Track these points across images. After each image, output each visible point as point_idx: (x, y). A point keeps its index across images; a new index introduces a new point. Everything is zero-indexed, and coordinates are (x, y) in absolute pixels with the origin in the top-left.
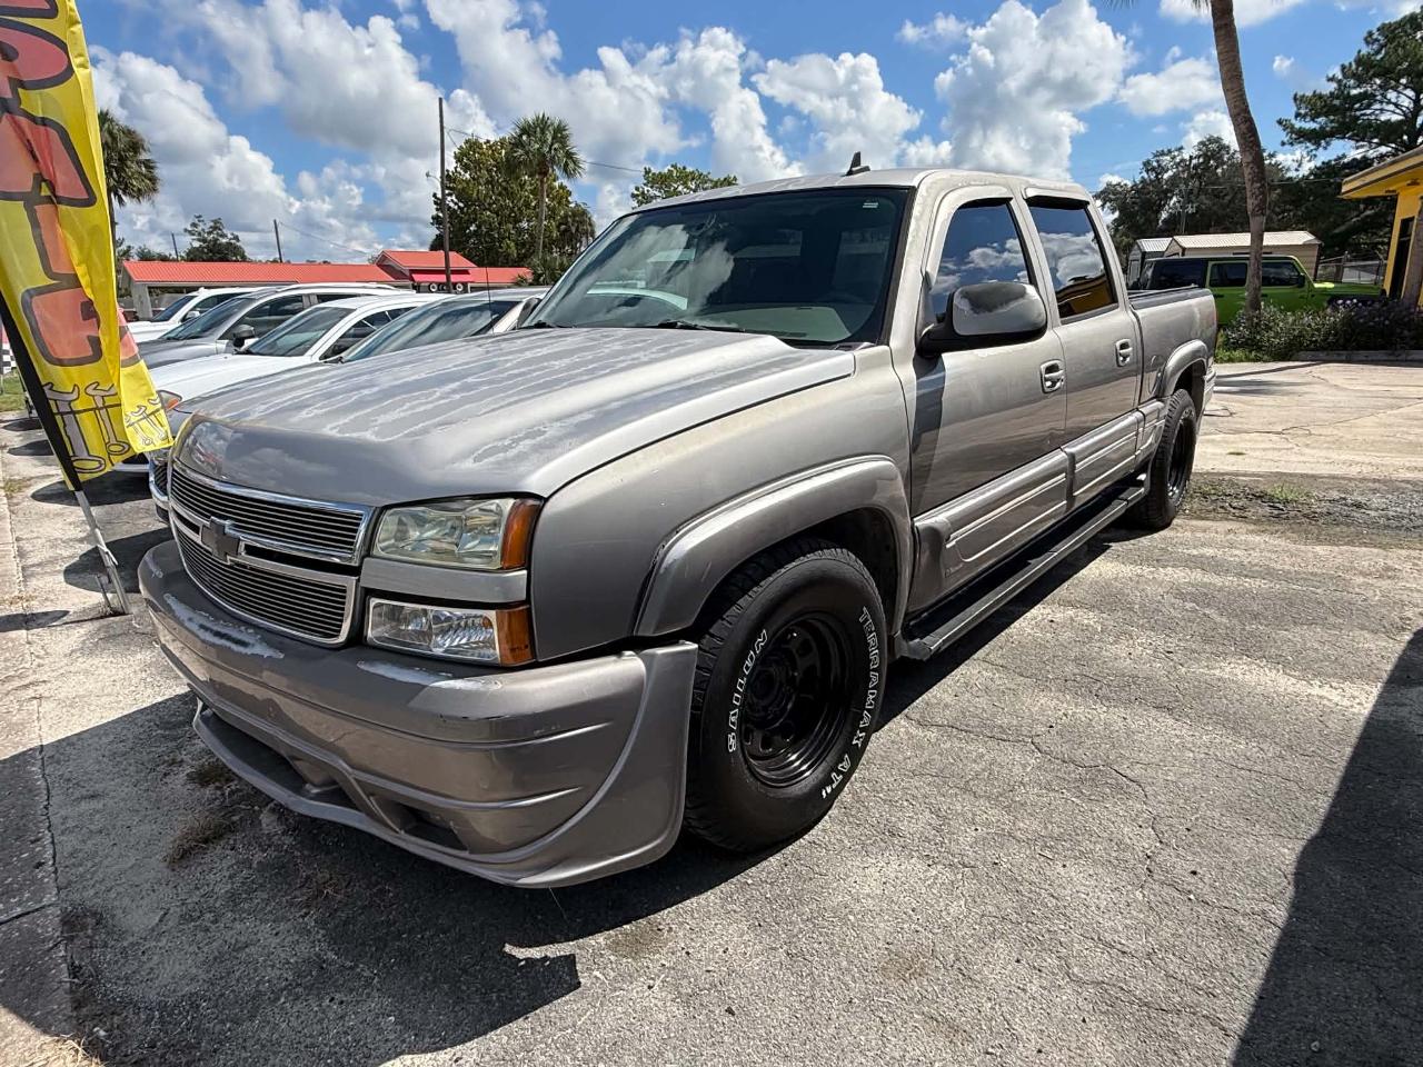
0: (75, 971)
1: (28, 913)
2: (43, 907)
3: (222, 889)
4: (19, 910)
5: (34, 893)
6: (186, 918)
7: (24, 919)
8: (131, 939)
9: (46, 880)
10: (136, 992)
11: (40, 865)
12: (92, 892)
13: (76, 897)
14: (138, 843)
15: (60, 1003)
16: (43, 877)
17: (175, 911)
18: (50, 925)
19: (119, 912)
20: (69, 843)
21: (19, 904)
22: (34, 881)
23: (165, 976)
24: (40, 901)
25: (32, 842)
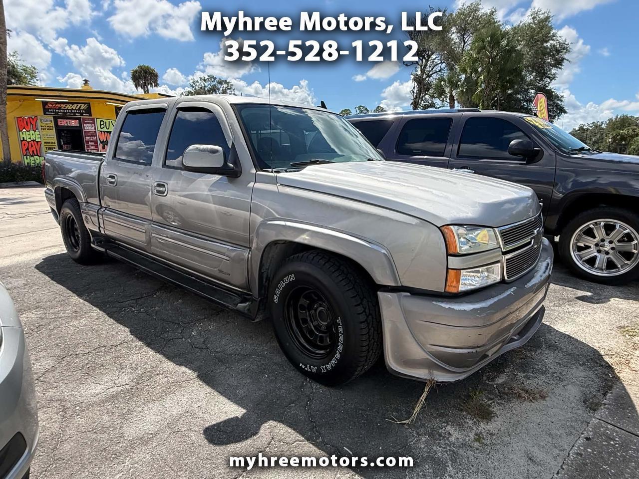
0: (605, 394)
1: (607, 422)
2: (600, 420)
3: (543, 377)
4: (609, 426)
5: (599, 428)
6: (561, 380)
7: (609, 422)
8: (582, 388)
9: (591, 429)
10: (593, 376)
11: (588, 439)
12: (579, 411)
13: (585, 415)
14: (544, 414)
15: (615, 390)
16: (591, 432)
17: (561, 384)
18: (602, 412)
19: (577, 398)
20: (565, 443)
21: (607, 429)
22: (595, 434)
23: (583, 374)
24: (599, 422)
25: (581, 455)
